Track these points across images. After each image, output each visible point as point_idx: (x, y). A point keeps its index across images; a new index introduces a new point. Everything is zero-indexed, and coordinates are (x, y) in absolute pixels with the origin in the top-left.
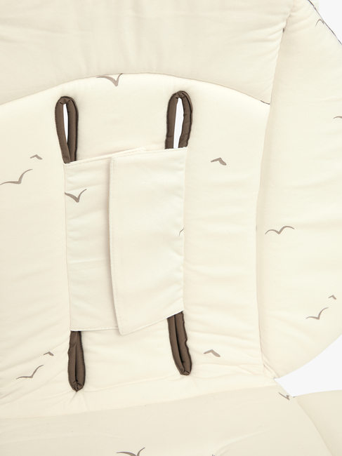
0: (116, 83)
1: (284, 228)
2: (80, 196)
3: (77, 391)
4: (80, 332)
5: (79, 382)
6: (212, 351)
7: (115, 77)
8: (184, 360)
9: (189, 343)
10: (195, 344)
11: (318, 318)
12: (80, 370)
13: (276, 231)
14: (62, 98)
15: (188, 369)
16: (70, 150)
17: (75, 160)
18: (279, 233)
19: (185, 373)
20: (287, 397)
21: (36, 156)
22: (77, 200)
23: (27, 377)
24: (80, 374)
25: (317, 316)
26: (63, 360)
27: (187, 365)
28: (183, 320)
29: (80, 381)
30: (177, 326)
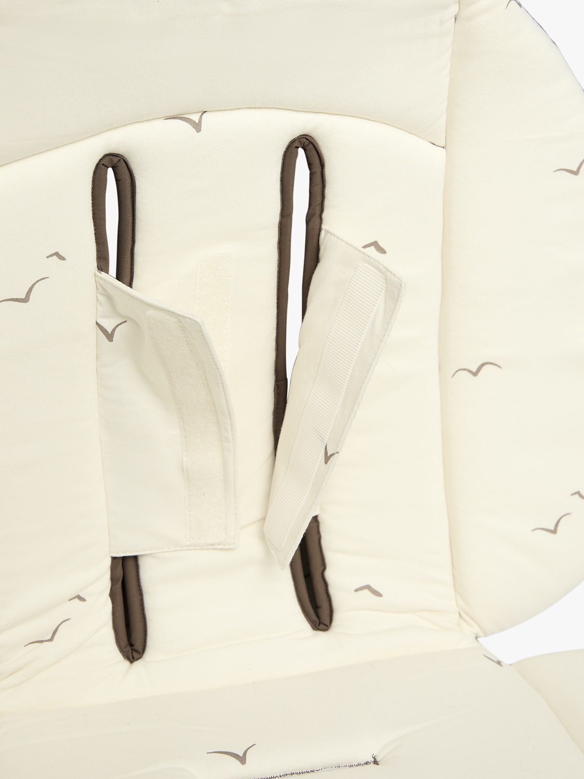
0: (197, 126)
3: (131, 662)
5: (135, 647)
6: (368, 587)
7: (195, 118)
8: (319, 603)
9: (329, 575)
10: (339, 576)
11: (554, 532)
13: (470, 371)
14: (106, 156)
15: (327, 622)
18: (475, 374)
19: (322, 626)
20: (499, 663)
21: (57, 254)
22: (109, 336)
23: (42, 642)
24: (137, 634)
25: (552, 528)
27: (324, 613)
28: (319, 532)
29: (138, 646)
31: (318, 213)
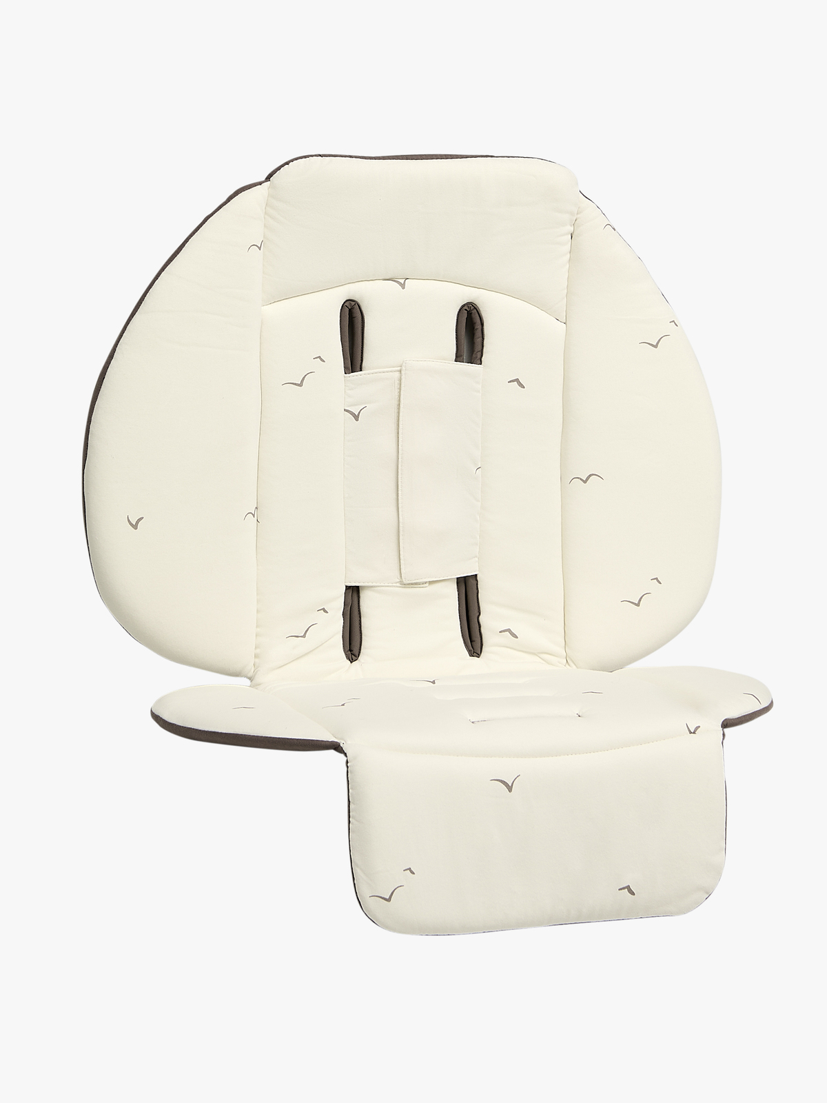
0: (403, 286)
1: (590, 476)
2: (359, 413)
3: (351, 662)
4: (358, 587)
5: (354, 652)
6: (509, 630)
7: (402, 281)
8: (473, 639)
9: (482, 619)
10: (489, 621)
11: (638, 605)
12: (356, 629)
13: (581, 479)
14: (347, 301)
15: (479, 652)
16: (353, 359)
17: (361, 370)
18: (585, 482)
19: (475, 654)
21: (320, 357)
22: (356, 417)
23: (297, 637)
24: (355, 643)
25: (637, 602)
26: (336, 624)
27: (477, 645)
28: (477, 589)
29: (356, 651)
30: (467, 588)
31: (479, 357)
